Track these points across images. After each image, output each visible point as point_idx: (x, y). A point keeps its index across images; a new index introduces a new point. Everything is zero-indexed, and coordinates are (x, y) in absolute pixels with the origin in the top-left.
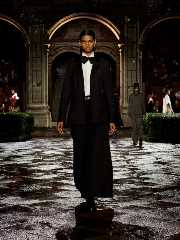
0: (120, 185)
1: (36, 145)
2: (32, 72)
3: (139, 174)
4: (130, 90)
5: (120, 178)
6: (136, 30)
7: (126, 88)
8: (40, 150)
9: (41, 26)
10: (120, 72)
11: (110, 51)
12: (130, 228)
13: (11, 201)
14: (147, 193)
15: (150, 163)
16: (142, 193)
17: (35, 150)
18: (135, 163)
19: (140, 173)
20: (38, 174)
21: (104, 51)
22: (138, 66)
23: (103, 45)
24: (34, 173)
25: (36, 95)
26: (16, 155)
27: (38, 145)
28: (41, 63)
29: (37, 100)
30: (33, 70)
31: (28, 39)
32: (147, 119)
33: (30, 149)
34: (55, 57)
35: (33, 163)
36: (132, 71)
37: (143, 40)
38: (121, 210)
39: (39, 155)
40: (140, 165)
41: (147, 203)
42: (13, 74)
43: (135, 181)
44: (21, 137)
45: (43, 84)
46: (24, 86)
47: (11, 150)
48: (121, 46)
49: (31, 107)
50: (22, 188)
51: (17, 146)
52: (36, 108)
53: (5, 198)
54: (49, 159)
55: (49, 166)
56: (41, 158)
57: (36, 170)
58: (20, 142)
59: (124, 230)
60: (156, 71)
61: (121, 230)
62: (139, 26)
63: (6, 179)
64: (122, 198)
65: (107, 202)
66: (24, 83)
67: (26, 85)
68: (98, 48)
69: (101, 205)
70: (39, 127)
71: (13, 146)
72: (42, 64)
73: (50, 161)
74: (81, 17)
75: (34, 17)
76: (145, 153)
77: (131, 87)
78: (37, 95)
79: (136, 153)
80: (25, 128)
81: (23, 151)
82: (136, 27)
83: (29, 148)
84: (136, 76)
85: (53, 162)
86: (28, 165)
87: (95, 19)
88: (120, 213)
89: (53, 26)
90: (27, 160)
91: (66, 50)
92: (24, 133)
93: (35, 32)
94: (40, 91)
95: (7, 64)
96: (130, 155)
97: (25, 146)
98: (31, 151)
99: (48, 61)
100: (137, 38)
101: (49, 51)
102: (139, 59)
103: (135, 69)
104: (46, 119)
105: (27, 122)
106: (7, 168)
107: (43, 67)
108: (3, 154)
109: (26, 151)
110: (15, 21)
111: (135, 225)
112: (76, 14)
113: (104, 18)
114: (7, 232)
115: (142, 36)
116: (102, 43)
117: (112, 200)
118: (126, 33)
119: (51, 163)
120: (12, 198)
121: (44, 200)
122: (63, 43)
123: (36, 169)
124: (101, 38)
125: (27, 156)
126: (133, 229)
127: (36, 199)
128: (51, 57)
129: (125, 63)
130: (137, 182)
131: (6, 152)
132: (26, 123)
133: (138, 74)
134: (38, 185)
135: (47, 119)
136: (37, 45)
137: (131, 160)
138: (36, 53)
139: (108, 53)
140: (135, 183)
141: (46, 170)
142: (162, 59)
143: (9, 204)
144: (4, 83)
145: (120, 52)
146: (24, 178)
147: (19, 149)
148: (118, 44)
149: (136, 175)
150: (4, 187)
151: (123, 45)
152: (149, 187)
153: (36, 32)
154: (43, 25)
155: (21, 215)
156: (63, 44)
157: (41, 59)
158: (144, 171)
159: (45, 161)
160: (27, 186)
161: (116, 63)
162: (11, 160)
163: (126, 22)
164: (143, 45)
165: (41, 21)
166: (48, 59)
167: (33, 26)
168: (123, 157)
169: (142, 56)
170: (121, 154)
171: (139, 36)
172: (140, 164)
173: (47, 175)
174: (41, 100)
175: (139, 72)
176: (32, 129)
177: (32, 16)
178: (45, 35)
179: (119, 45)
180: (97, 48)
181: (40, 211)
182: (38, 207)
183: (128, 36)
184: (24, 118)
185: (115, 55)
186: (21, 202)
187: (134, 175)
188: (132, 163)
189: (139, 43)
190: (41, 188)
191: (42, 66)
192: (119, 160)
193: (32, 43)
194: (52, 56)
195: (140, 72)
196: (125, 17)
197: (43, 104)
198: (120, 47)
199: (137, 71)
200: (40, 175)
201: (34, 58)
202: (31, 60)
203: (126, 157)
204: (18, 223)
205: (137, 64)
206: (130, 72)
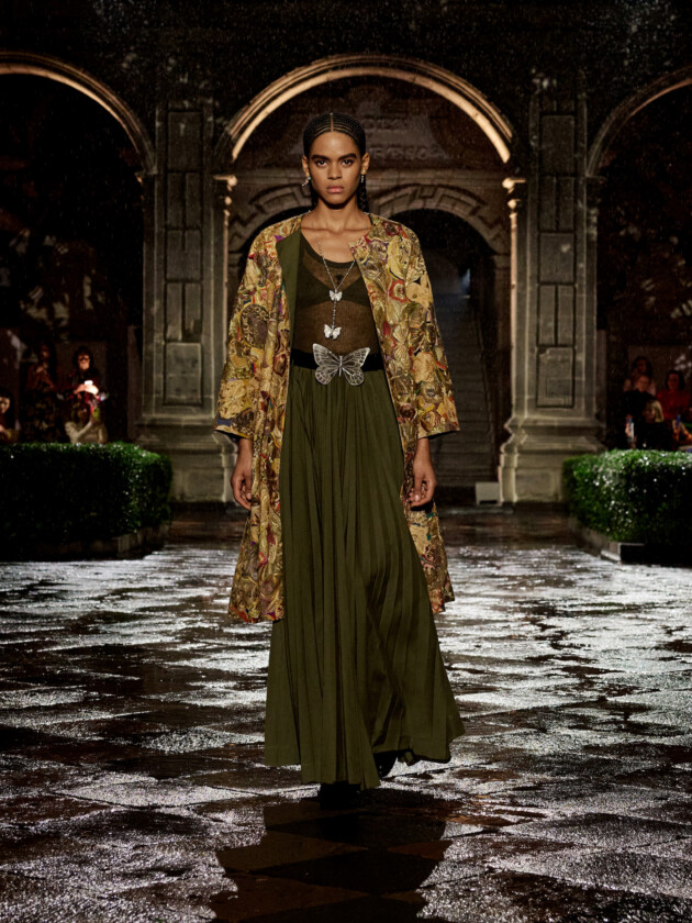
0: (537, 734)
1: (186, 571)
2: (166, 286)
3: (605, 690)
4: (549, 357)
5: (535, 705)
6: (576, 121)
7: (532, 350)
8: (204, 592)
9: (202, 105)
10: (508, 287)
11: (469, 205)
12: (600, 902)
13: (118, 791)
14: (647, 764)
15: (644, 648)
16: (630, 765)
17: (188, 593)
18: (583, 645)
19: (610, 685)
20: (210, 685)
21: (446, 206)
22: (582, 265)
23: (445, 183)
24: (195, 684)
25: (180, 375)
26: (114, 610)
27: (195, 572)
28: (199, 252)
29: (183, 397)
30: (168, 276)
31: (151, 155)
32: (621, 476)
33: (166, 587)
34: (251, 227)
35: (184, 643)
36: (556, 284)
37: (600, 165)
38: (554, 829)
39: (204, 613)
40: (606, 656)
41: (652, 804)
42: (87, 291)
43: (594, 718)
44: (124, 542)
45: (209, 335)
46: (132, 339)
47: (89, 592)
48: (516, 185)
49: (158, 423)
50: (156, 743)
51: (110, 576)
52: (179, 427)
53: (95, 779)
54: (243, 627)
55: (250, 653)
56: (215, 625)
57: (201, 669)
58: (121, 559)
59: (576, 910)
60: (652, 286)
61: (567, 910)
62: (585, 110)
63: (86, 703)
64: (552, 783)
65: (493, 798)
66: (132, 328)
67: (139, 334)
68: (426, 193)
69: (475, 811)
70: (193, 500)
71: (100, 577)
72: (202, 253)
73: (249, 637)
74: (361, 72)
75: (174, 70)
76: (616, 608)
77: (552, 349)
78: (186, 375)
79: (584, 609)
80: (138, 504)
81: (141, 595)
82: (576, 113)
83: (163, 583)
84: (571, 304)
85: (262, 640)
86: (167, 649)
87: (414, 80)
88: (552, 843)
89: (250, 105)
90: (161, 633)
91: (296, 199)
92: (136, 527)
93: (178, 128)
94: (195, 361)
95: (66, 254)
96: (560, 615)
97: (145, 577)
98: (169, 597)
99: (226, 243)
100: (577, 156)
101: (231, 205)
102: (585, 239)
103: (568, 277)
104: (218, 472)
105: (146, 481)
106: (86, 660)
107: (209, 264)
108: (61, 604)
109: (150, 596)
110: (99, 86)
111: (619, 891)
112: (339, 60)
113: (449, 77)
114: (121, 912)
115: (597, 147)
116: (439, 173)
117: (514, 789)
118: (535, 137)
119: (256, 643)
120: (122, 781)
121: (247, 787)
122: (288, 171)
123: (199, 666)
124: (436, 151)
125: (157, 617)
126: (615, 905)
127: (215, 782)
128: (238, 227)
129: (528, 254)
130: (602, 723)
131: (73, 600)
132: (143, 484)
133: (582, 299)
134: (213, 727)
135: (222, 469)
136: (187, 177)
137: (569, 636)
138: (180, 213)
139: (460, 211)
140: (595, 724)
141: (241, 671)
142: (675, 240)
143: (111, 803)
144: (52, 329)
145: (509, 210)
146: (158, 702)
147: (120, 586)
148: (503, 180)
149: (596, 694)
150: (84, 735)
151: (522, 181)
152: (654, 741)
153: (183, 126)
154: (210, 101)
155: (163, 846)
156: (286, 177)
157: (202, 237)
158: (623, 679)
159: (229, 636)
160: (172, 732)
161: (495, 253)
162: (96, 631)
163: (537, 92)
164: (601, 182)
165: (202, 86)
166: (226, 234)
167: (170, 105)
168: (533, 622)
169: (599, 226)
170: (523, 610)
171: (585, 146)
172: (605, 651)
173: (247, 689)
174: (199, 396)
175: (584, 290)
176: (164, 511)
177: (168, 64)
178: (214, 141)
179: (508, 184)
180: (418, 193)
181: (238, 833)
182: (229, 818)
183: (544, 146)
184: (135, 465)
185: (489, 220)
186: (160, 797)
187: (587, 694)
188: (571, 646)
189: (587, 175)
190: (227, 741)
191: (204, 263)
192: (520, 636)
193: (166, 171)
194: (244, 224)
195: (589, 291)
196: (534, 71)
197: (210, 412)
198: (510, 191)
199: (577, 286)
200: (221, 690)
201: (174, 232)
202: (163, 235)
203: (544, 622)
204: (160, 879)
205: (578, 258)
206: (547, 287)
